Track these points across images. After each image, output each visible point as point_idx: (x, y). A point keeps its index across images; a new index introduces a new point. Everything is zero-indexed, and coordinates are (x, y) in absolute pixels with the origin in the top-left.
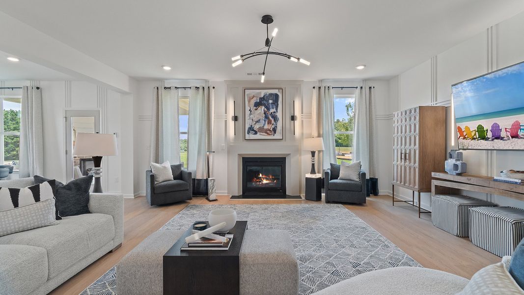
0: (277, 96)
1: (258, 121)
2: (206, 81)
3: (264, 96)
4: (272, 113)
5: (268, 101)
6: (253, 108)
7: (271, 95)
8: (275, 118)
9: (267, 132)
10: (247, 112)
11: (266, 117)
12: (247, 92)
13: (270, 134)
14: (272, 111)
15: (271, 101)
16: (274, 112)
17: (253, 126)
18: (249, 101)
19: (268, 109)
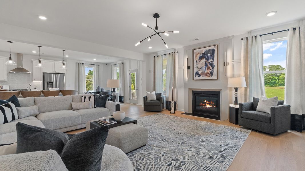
0: (213, 50)
1: (201, 68)
2: (175, 49)
3: (205, 52)
4: (210, 62)
5: (207, 55)
6: (198, 60)
7: (209, 50)
8: (212, 65)
9: (207, 74)
10: (195, 63)
11: (206, 65)
12: (195, 51)
13: (209, 76)
14: (210, 61)
15: (209, 55)
16: (212, 61)
17: (198, 72)
18: (196, 57)
19: (208, 60)
